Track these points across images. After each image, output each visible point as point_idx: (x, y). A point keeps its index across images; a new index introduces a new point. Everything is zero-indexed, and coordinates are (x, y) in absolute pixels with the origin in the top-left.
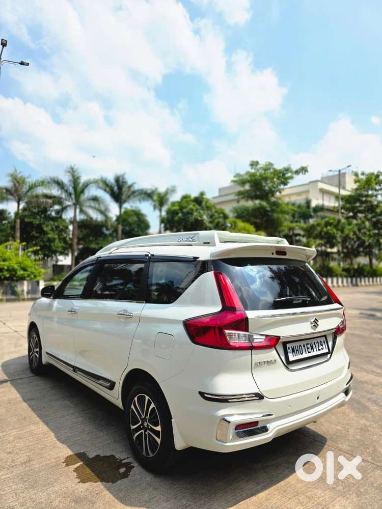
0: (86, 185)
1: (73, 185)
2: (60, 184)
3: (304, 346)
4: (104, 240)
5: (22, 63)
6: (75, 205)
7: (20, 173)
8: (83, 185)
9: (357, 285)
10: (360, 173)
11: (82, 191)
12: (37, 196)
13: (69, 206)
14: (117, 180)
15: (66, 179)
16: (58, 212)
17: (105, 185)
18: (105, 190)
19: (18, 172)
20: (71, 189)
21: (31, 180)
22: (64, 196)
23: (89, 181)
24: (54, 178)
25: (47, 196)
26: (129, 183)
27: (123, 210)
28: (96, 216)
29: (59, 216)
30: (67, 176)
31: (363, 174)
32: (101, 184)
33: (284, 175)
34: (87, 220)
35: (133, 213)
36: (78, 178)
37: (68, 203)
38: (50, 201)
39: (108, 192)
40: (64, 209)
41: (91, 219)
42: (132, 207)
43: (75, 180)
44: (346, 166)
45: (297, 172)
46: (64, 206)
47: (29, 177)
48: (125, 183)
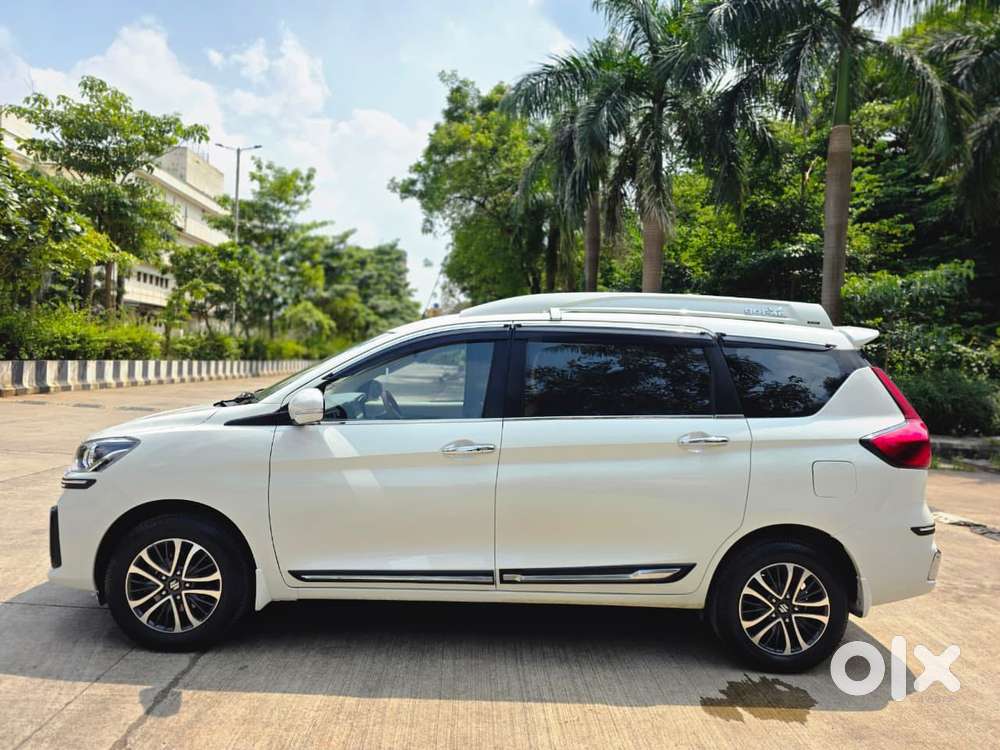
9: (258, 375)
10: (264, 163)
31: (269, 167)
33: (162, 132)
44: (253, 146)
45: (187, 134)
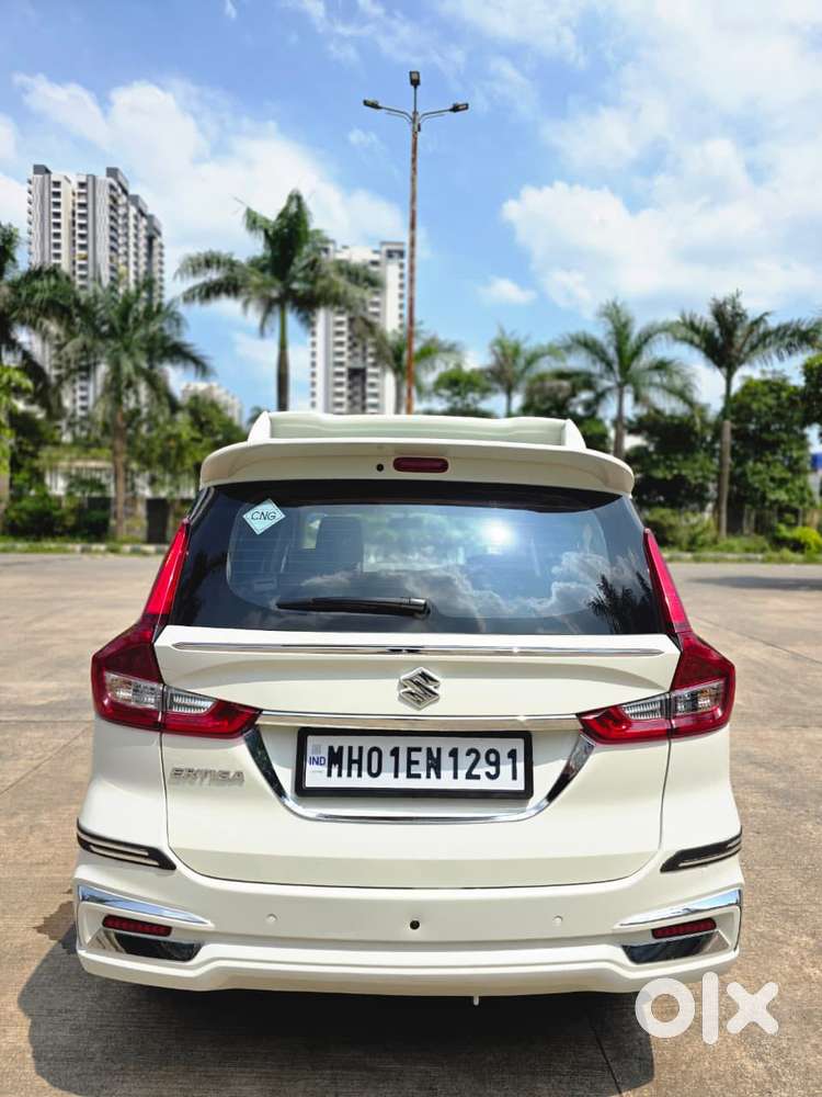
0: (646, 338)
1: (614, 343)
2: (589, 345)
3: (395, 752)
4: (686, 459)
5: (455, 109)
6: (620, 386)
7: (512, 334)
8: (640, 336)
11: (637, 353)
12: (542, 378)
13: (609, 389)
14: (719, 313)
15: (601, 333)
16: (588, 405)
17: (691, 331)
18: (691, 342)
19: (508, 332)
20: (611, 352)
21: (529, 346)
22: (597, 369)
23: (652, 327)
24: (577, 335)
25: (561, 375)
26: (752, 315)
27: (737, 385)
28: (670, 406)
29: (590, 413)
30: (602, 325)
32: (683, 331)
34: (648, 415)
35: (766, 388)
36: (625, 325)
37: (606, 383)
38: (565, 384)
39: (698, 346)
40: (600, 397)
41: (658, 412)
42: (763, 372)
43: (621, 331)
46: (600, 390)
47: (527, 338)
48: (739, 316)
